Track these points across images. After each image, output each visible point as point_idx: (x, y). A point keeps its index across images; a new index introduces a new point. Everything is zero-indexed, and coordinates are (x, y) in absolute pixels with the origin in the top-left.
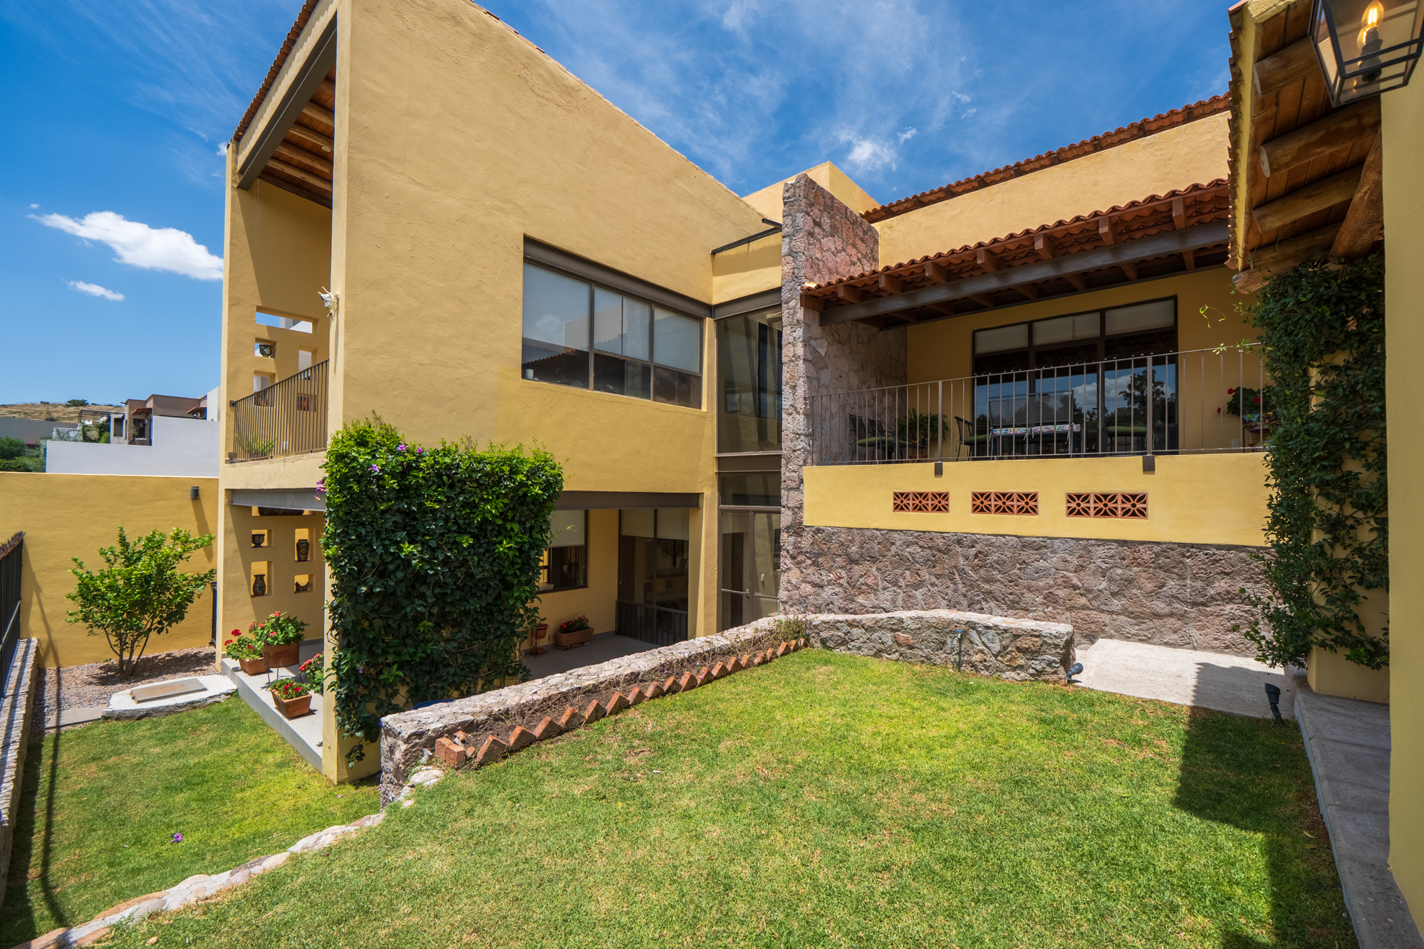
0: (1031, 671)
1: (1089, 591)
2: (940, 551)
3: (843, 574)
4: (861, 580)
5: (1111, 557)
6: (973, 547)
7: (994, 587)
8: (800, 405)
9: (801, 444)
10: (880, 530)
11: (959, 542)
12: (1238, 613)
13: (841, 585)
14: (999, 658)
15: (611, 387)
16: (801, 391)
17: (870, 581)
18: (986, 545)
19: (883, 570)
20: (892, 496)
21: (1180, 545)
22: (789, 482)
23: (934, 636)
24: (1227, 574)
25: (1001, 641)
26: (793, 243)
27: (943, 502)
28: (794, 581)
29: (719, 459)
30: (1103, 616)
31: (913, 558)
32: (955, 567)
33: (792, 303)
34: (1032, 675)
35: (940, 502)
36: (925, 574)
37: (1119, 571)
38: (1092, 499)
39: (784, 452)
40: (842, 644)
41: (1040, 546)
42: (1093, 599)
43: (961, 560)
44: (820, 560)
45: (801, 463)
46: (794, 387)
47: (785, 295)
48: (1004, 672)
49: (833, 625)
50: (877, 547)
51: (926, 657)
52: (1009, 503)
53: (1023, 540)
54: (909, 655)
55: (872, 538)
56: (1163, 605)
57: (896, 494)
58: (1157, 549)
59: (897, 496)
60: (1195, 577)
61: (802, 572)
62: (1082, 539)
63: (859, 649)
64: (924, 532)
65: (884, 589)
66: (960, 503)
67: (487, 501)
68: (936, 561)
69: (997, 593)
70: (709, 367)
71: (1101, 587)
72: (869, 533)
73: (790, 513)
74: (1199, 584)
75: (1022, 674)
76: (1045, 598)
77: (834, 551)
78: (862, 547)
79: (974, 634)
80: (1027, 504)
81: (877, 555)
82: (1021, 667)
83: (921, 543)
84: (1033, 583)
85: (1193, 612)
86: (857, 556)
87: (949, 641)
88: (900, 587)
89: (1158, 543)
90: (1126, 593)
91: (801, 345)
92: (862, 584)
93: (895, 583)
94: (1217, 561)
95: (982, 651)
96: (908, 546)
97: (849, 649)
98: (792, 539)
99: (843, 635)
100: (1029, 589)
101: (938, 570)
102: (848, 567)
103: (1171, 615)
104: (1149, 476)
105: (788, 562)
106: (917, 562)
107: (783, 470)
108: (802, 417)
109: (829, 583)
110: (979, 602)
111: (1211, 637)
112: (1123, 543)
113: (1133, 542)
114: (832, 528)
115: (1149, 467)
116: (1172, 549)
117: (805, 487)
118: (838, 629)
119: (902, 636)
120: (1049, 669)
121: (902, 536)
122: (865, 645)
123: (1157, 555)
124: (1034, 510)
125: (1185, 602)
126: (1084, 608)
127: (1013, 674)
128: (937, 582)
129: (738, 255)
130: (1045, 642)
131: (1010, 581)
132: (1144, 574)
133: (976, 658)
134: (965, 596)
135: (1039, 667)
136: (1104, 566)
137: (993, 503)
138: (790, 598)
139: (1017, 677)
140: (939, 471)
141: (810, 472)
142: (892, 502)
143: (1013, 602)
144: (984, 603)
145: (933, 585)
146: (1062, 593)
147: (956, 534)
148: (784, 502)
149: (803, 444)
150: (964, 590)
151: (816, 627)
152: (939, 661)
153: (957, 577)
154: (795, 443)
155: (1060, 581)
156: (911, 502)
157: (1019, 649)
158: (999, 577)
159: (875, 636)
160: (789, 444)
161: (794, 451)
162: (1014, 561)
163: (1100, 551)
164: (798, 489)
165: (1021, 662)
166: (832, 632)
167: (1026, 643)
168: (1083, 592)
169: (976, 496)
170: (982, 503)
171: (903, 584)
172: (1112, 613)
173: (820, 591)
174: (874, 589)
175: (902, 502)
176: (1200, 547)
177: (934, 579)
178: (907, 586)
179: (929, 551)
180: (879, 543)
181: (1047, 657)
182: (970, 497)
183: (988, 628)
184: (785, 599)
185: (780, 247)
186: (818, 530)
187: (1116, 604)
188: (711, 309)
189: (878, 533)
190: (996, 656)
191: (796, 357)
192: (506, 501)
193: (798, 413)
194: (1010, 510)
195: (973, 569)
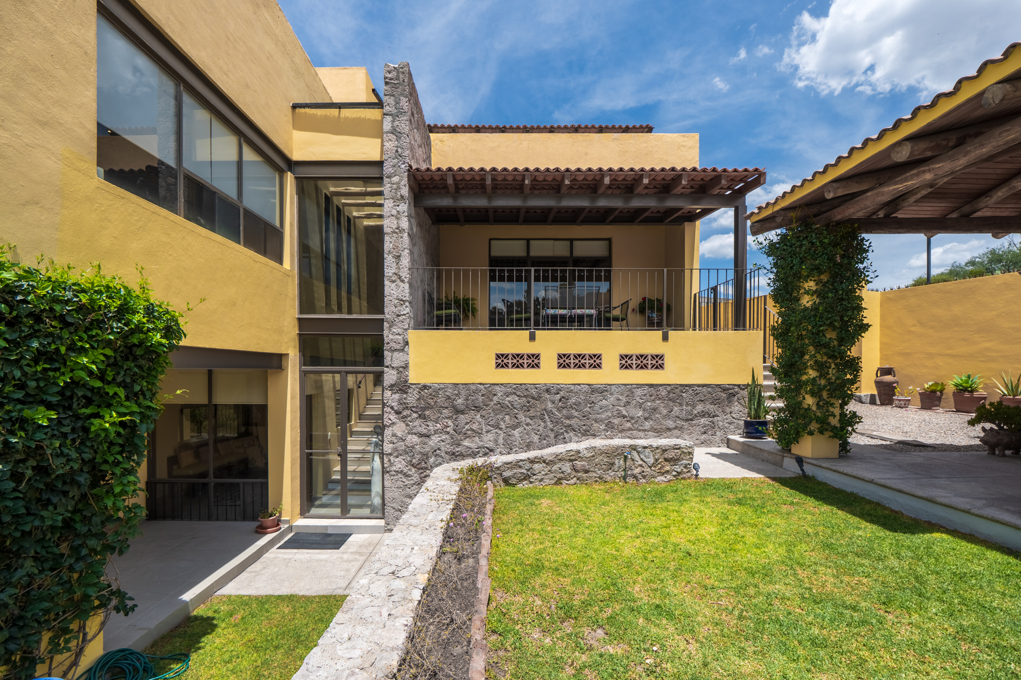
0: (674, 473)
1: (632, 418)
2: (533, 398)
3: (450, 423)
4: (467, 427)
5: (645, 395)
6: (558, 394)
7: (572, 422)
8: (405, 274)
9: (406, 310)
10: (483, 384)
11: (548, 391)
12: (707, 423)
13: (448, 433)
14: (653, 468)
15: (202, 221)
16: (406, 261)
17: (475, 427)
18: (568, 392)
19: (487, 416)
20: (494, 357)
21: (681, 385)
22: (393, 344)
23: (605, 460)
24: (702, 401)
25: (654, 456)
26: (397, 123)
27: (536, 361)
28: (399, 434)
29: (299, 320)
30: (640, 433)
31: (512, 405)
32: (545, 410)
33: (395, 179)
34: (674, 476)
35: (533, 361)
36: (522, 417)
37: (649, 404)
38: (634, 358)
39: (387, 316)
40: (525, 479)
41: (602, 390)
42: (635, 423)
43: (550, 405)
44: (427, 413)
45: (406, 327)
46: (398, 257)
47: (387, 169)
48: (656, 477)
49: (517, 464)
50: (481, 399)
51: (599, 478)
52: (583, 361)
53: (592, 387)
54: (585, 478)
55: (476, 391)
56: (671, 423)
57: (497, 355)
58: (669, 388)
59: (498, 356)
60: (687, 405)
61: (407, 425)
62: (628, 385)
63: (541, 480)
64: (521, 385)
65: (488, 432)
66: (549, 361)
67: (82, 351)
68: (530, 406)
69: (575, 426)
70: (291, 225)
71: (639, 415)
72: (473, 387)
73: (394, 372)
74: (689, 408)
75: (668, 477)
76: (606, 426)
77: (441, 404)
78: (467, 400)
79: (635, 453)
80: (595, 361)
81: (481, 404)
82: (667, 472)
83: (518, 393)
84: (599, 416)
85: (686, 424)
86: (463, 407)
87: (617, 462)
88: (501, 429)
89: (669, 385)
90: (653, 417)
91: (406, 219)
92: (467, 430)
93: (497, 427)
94: (697, 394)
95: (641, 466)
96: (508, 396)
97: (531, 482)
98: (397, 396)
99: (525, 472)
100: (596, 421)
101: (532, 413)
102: (455, 416)
103: (676, 428)
104: (665, 343)
105: (392, 417)
106: (515, 408)
107: (386, 333)
108: (407, 286)
109: (436, 432)
110: (562, 434)
111: (695, 438)
112: (651, 386)
113: (657, 385)
114: (439, 384)
115: (665, 338)
116: (677, 388)
117: (411, 349)
118: (520, 467)
119: (578, 464)
120: (685, 470)
121: (503, 388)
122: (546, 477)
123: (669, 392)
124: (599, 366)
125: (683, 420)
126: (630, 429)
127: (662, 478)
128: (531, 422)
129: (326, 117)
130: (683, 452)
131: (584, 417)
132: (662, 405)
133: (637, 471)
134: (552, 430)
135: (679, 470)
136: (641, 401)
137: (572, 361)
138: (395, 449)
139: (665, 479)
140: (532, 338)
141: (413, 336)
142: (494, 361)
143: (586, 431)
144: (565, 434)
145: (527, 424)
146: (616, 421)
147: (545, 384)
148: (387, 361)
149: (408, 310)
150: (551, 426)
151: (498, 468)
152: (609, 478)
153: (546, 417)
154: (399, 308)
155: (615, 413)
156: (510, 361)
157: (666, 460)
158: (576, 414)
159: (555, 467)
160: (393, 309)
161: (398, 316)
162: (587, 401)
163: (639, 392)
164: (402, 350)
165: (668, 468)
166: (515, 471)
167: (671, 454)
168: (629, 419)
169: (560, 356)
170: (564, 361)
171: (503, 427)
172: (645, 430)
173: (426, 440)
174: (479, 434)
175: (502, 361)
176: (690, 386)
177: (528, 420)
178: (507, 427)
179: (524, 399)
180: (483, 395)
181: (685, 462)
182: (556, 357)
183: (645, 448)
184: (390, 451)
185: (381, 122)
186: (425, 387)
187: (647, 425)
188: (292, 165)
189: (482, 387)
190: (650, 467)
191: (399, 230)
192: (109, 352)
193: (403, 281)
194: (584, 366)
195: (559, 410)
